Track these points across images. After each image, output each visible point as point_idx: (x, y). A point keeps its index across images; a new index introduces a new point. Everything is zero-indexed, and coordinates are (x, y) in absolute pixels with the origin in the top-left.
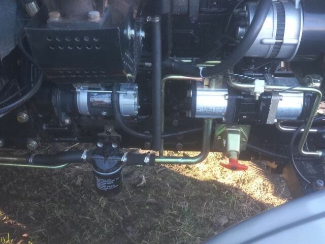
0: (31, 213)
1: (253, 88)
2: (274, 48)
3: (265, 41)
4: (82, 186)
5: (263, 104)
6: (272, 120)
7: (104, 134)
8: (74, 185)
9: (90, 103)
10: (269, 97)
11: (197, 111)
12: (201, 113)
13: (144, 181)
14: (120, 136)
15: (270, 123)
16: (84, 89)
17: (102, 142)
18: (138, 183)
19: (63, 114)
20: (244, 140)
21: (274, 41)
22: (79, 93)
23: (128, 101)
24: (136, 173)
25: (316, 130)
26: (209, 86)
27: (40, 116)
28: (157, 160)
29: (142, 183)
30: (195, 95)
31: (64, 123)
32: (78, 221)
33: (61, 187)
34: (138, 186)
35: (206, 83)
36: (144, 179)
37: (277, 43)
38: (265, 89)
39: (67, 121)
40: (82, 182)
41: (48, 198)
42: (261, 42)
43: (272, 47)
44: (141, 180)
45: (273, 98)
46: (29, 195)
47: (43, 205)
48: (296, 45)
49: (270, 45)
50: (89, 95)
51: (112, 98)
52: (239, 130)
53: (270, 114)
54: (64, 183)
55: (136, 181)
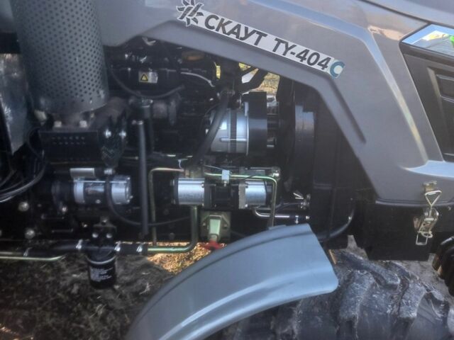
0: (19, 321)
1: (221, 177)
2: (231, 145)
3: (223, 139)
4: (78, 293)
5: (232, 191)
6: (243, 205)
7: (100, 225)
8: (69, 294)
9: (86, 193)
10: (237, 185)
11: (179, 198)
12: (183, 200)
13: (148, 288)
14: (115, 227)
15: (242, 208)
16: (82, 179)
17: (97, 233)
18: (141, 291)
19: (61, 203)
20: (226, 226)
21: (229, 139)
22: (76, 183)
23: (120, 190)
24: (140, 282)
25: (288, 217)
26: (189, 176)
27: (39, 205)
28: (149, 250)
29: (146, 291)
30: (177, 184)
31: (61, 212)
32: (71, 329)
33: (54, 295)
34: (141, 293)
35: (187, 174)
36: (148, 287)
37: (231, 141)
38: (230, 177)
39: (64, 209)
40: (79, 290)
41: (40, 306)
42: (220, 140)
43: (229, 144)
44: (144, 288)
45: (240, 185)
46: (18, 304)
47: (33, 314)
48: (246, 142)
49: (227, 142)
50: (86, 186)
51: (105, 188)
52: (220, 216)
53: (240, 200)
54: (58, 292)
55: (139, 289)
